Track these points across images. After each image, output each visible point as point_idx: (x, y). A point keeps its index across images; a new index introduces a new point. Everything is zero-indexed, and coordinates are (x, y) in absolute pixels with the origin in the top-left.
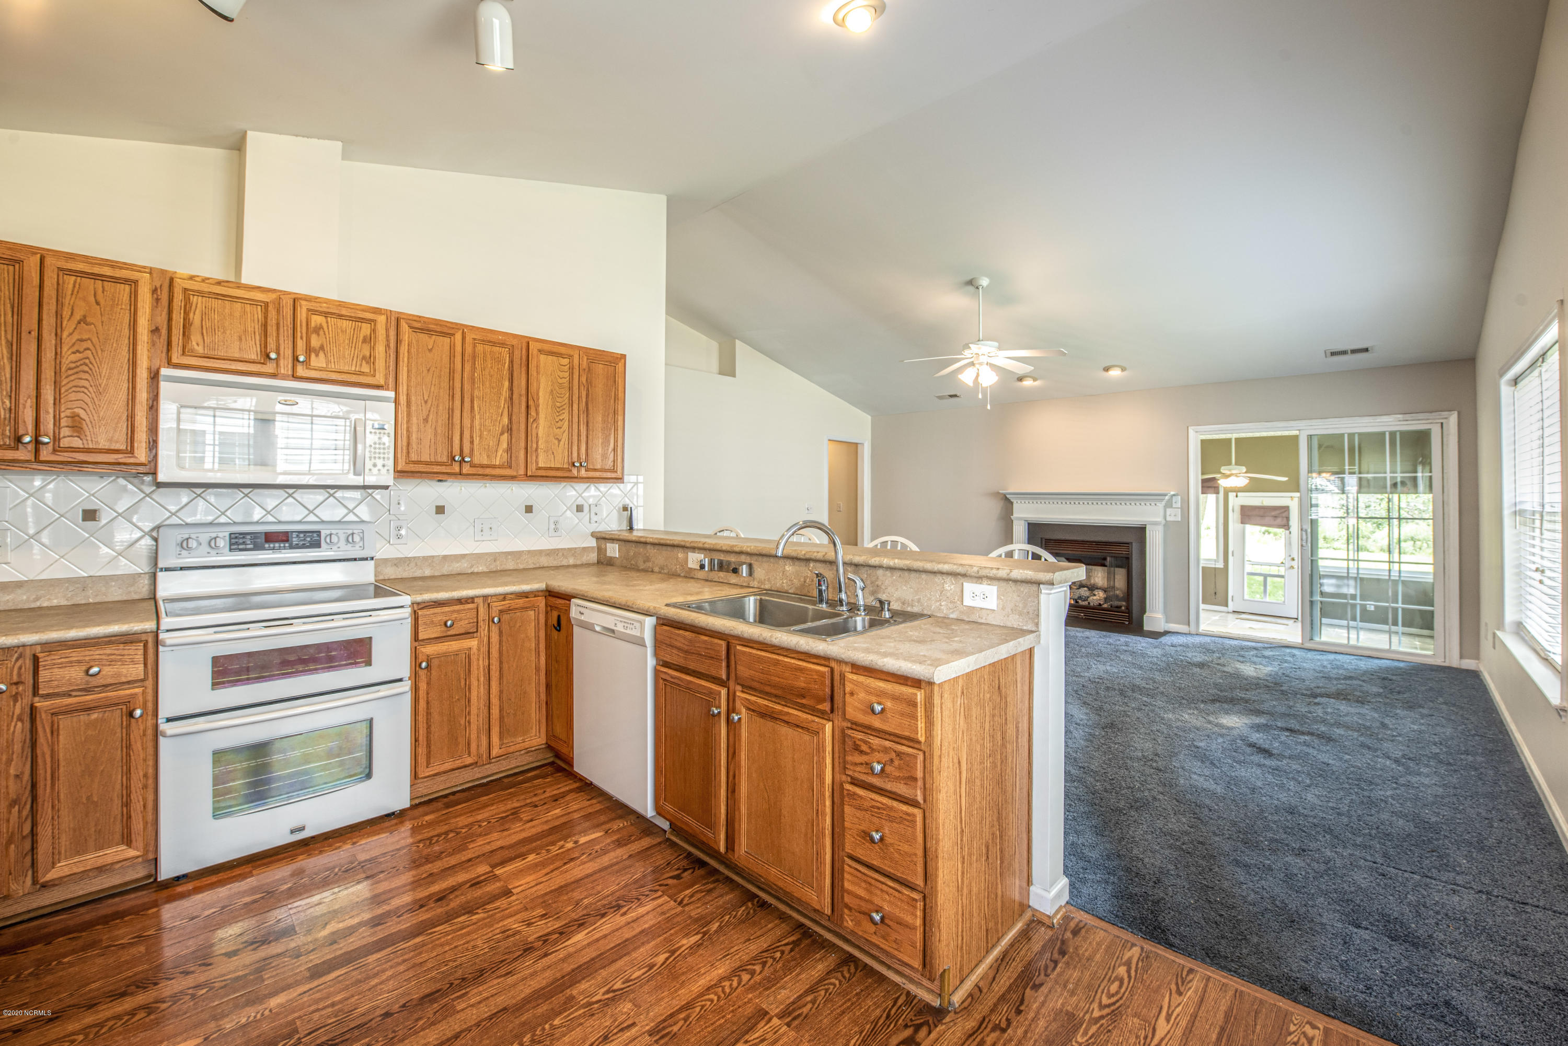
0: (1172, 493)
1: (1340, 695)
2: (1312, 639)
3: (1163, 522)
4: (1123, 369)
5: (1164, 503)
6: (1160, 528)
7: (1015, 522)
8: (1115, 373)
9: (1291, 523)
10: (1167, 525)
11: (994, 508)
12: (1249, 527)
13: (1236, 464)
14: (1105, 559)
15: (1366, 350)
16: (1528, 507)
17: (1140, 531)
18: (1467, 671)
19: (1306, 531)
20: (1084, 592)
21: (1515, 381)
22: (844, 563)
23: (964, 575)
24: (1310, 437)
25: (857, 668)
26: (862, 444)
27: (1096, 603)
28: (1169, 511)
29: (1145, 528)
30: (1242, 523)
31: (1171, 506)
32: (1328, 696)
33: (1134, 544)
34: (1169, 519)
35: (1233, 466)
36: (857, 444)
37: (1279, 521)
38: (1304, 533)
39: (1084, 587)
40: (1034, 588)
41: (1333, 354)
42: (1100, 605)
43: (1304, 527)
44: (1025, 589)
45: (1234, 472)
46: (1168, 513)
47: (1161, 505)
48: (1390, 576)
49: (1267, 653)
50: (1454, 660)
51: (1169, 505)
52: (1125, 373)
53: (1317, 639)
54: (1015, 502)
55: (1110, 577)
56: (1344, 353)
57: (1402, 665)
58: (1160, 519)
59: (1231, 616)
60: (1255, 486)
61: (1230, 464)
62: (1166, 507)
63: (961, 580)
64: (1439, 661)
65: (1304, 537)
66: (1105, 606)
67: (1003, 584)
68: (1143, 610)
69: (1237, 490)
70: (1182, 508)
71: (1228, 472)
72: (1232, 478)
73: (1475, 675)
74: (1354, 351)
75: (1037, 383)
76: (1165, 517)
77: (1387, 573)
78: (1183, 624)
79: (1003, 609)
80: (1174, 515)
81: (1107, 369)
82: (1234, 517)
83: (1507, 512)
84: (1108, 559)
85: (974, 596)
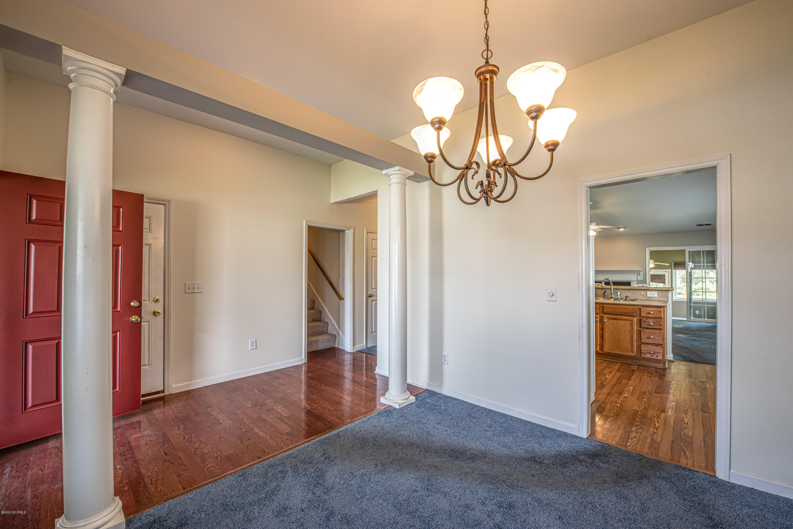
0: (639, 271)
1: (707, 331)
2: (690, 318)
4: (625, 228)
6: (636, 283)
8: (622, 230)
9: (666, 281)
15: (710, 224)
19: (688, 283)
22: (613, 289)
23: (647, 290)
24: (689, 252)
25: (643, 306)
28: (638, 276)
29: (631, 282)
31: (640, 275)
32: (704, 331)
34: (638, 279)
37: (661, 280)
38: (687, 283)
40: (667, 292)
41: (699, 225)
43: (688, 281)
44: (665, 292)
46: (638, 277)
47: (636, 274)
49: (677, 322)
51: (639, 274)
52: (625, 229)
53: (692, 318)
56: (703, 225)
58: (636, 279)
60: (657, 267)
62: (637, 275)
63: (646, 291)
65: (688, 285)
67: (659, 291)
70: (643, 275)
74: (706, 225)
76: (637, 279)
79: (659, 296)
85: (651, 294)
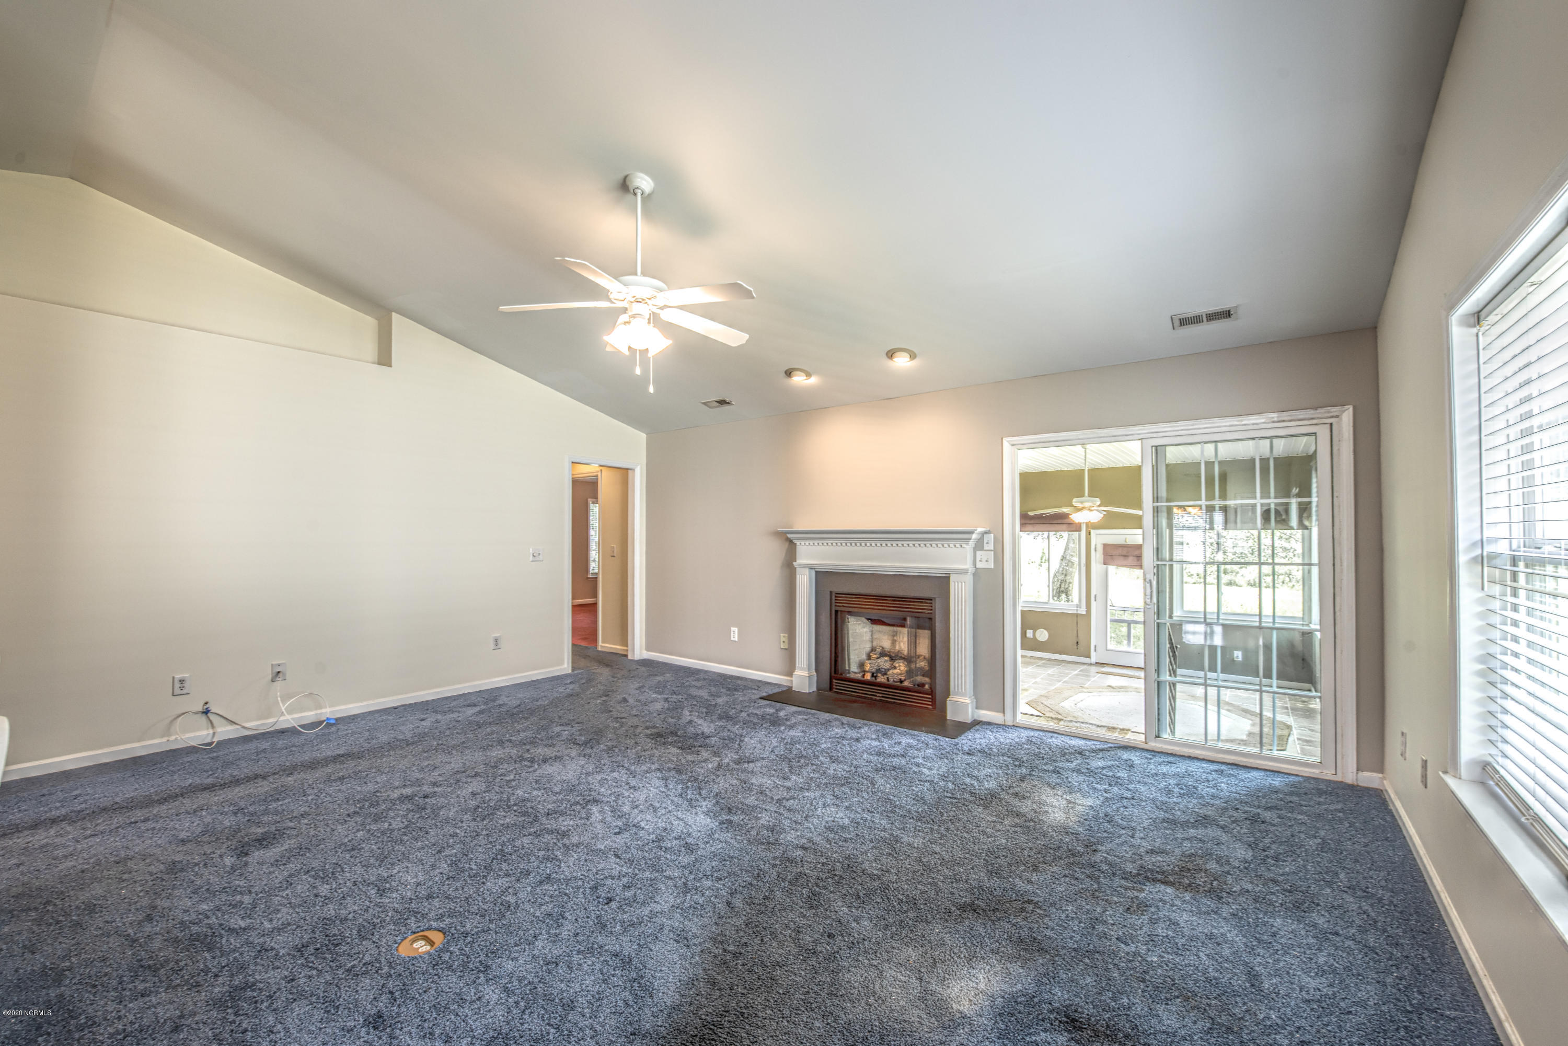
0: (980, 530)
2: (1158, 737)
3: (971, 570)
4: (913, 356)
5: (972, 544)
6: (969, 579)
7: (799, 570)
8: (902, 362)
10: (977, 573)
11: (774, 551)
12: (1112, 569)
13: (1089, 496)
14: (905, 619)
15: (1227, 314)
16: (1502, 548)
17: (943, 582)
18: (1368, 789)
19: (1151, 582)
20: (884, 663)
21: (1477, 317)
24: (1156, 449)
26: (633, 470)
27: (897, 678)
28: (979, 553)
29: (949, 578)
30: (1105, 563)
31: (982, 549)
33: (937, 600)
34: (979, 565)
35: (1086, 498)
36: (627, 469)
38: (1148, 585)
39: (886, 655)
41: (1184, 322)
42: (901, 681)
45: (1087, 504)
46: (978, 558)
47: (966, 547)
48: (1260, 622)
50: (1349, 773)
51: (979, 545)
53: (1166, 735)
54: (798, 544)
55: (913, 642)
56: (1196, 320)
57: (1277, 782)
58: (968, 566)
59: (1094, 669)
60: (1110, 522)
61: (1083, 496)
62: (975, 549)
64: (1328, 774)
65: (1148, 591)
66: (906, 684)
68: (947, 693)
69: (1096, 526)
70: (995, 551)
71: (1079, 505)
72: (1085, 512)
73: (1378, 799)
74: (1212, 317)
75: (813, 380)
76: (974, 563)
77: (1257, 619)
78: (998, 712)
80: (986, 561)
81: (891, 354)
82: (1097, 557)
83: (1463, 559)
84: (908, 619)
